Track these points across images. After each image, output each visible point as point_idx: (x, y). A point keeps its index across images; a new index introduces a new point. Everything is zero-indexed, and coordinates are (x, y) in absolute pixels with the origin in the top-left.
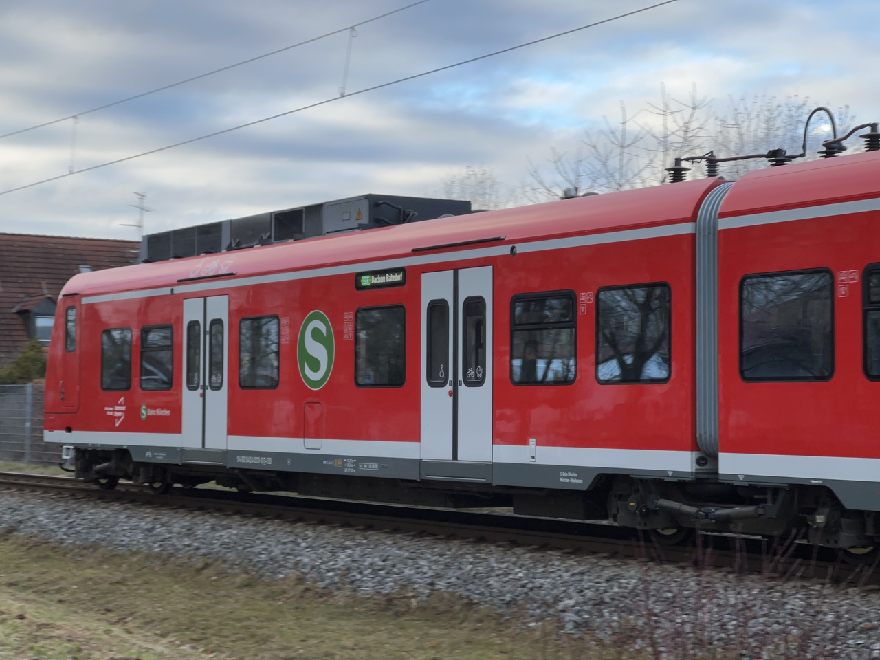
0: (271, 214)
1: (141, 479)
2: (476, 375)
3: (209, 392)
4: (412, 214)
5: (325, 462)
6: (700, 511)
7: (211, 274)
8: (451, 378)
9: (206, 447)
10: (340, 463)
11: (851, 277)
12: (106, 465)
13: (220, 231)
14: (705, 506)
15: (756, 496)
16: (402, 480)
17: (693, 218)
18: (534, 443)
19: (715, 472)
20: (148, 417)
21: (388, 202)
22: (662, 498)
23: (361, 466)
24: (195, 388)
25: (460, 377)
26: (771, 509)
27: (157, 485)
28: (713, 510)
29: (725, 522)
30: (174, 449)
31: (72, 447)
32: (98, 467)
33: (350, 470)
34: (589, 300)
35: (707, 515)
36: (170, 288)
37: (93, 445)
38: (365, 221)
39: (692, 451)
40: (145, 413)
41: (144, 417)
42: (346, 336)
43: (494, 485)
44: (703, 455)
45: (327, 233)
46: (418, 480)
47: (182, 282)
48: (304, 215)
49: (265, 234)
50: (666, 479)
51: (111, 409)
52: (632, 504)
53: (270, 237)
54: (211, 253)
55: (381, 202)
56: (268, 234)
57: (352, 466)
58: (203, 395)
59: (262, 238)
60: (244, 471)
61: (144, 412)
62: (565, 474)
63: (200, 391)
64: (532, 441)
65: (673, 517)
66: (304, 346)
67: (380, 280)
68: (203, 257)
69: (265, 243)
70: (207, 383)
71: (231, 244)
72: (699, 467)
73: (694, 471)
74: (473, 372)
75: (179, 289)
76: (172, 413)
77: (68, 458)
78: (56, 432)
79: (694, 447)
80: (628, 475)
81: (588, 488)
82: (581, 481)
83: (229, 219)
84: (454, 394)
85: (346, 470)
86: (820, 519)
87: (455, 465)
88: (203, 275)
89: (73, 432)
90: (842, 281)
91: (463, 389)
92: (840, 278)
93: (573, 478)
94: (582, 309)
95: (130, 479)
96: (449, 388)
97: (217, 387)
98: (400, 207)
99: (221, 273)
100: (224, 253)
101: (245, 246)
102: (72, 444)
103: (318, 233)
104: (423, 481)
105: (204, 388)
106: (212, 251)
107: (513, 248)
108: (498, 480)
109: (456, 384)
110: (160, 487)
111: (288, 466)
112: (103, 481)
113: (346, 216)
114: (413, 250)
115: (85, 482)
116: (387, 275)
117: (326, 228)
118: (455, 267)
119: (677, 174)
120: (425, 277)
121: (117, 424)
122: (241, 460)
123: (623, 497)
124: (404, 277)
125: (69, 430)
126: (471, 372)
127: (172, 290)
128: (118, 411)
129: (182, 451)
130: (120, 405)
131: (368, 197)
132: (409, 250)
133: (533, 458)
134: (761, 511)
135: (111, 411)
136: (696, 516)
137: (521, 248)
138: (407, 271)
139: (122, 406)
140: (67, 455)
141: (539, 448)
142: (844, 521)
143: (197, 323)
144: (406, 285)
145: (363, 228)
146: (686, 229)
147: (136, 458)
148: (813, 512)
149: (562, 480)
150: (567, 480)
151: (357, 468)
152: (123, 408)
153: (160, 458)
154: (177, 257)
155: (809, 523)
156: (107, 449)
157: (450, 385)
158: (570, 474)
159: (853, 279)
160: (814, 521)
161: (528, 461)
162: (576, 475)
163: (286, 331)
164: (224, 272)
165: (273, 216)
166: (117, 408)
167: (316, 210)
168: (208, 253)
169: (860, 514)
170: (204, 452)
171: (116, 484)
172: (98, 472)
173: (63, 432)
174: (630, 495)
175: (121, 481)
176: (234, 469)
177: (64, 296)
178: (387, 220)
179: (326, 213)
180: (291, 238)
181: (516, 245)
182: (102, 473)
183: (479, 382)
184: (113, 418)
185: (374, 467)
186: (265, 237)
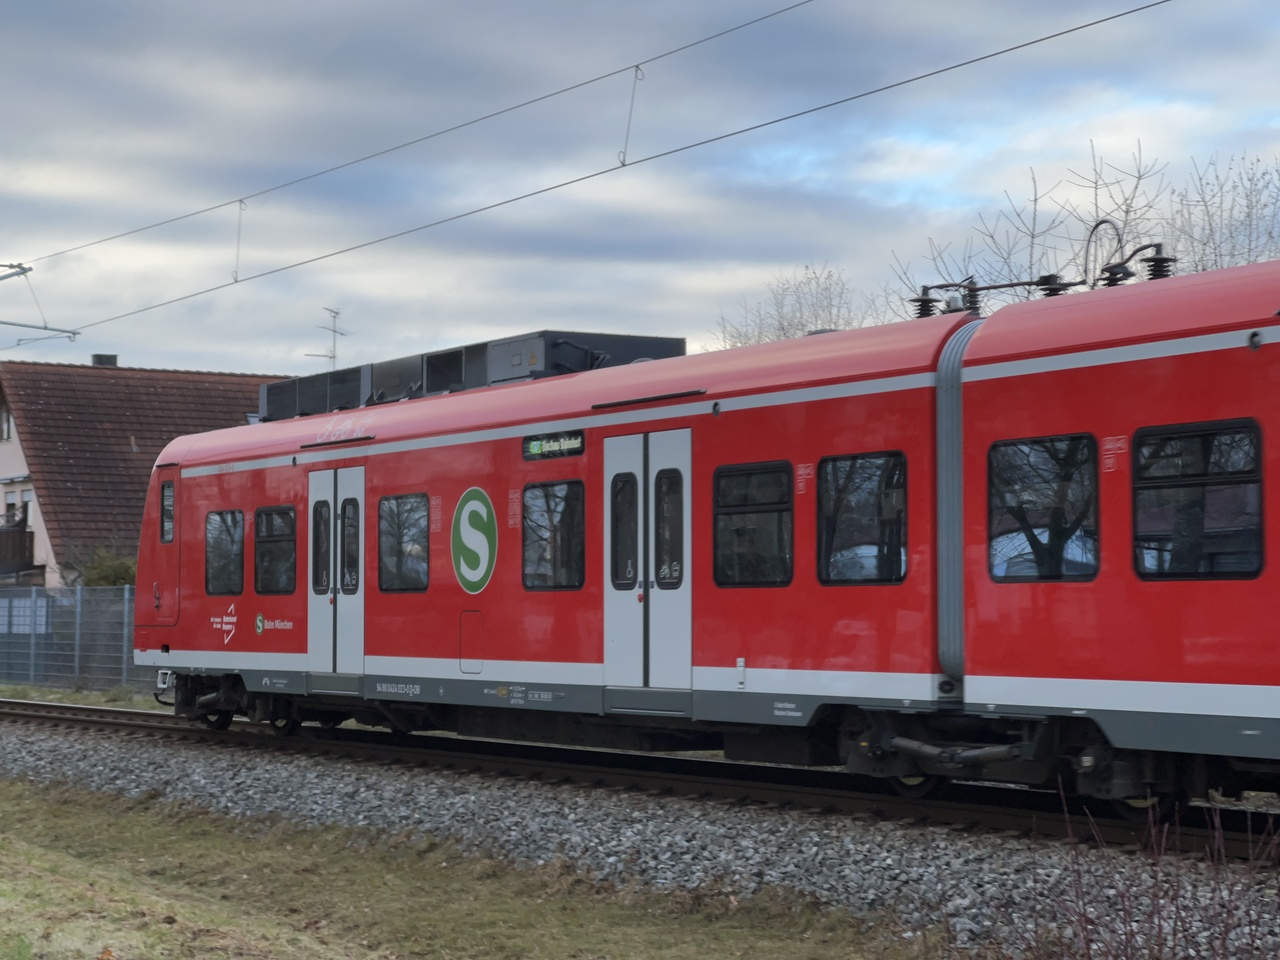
0: (422, 356)
1: (258, 714)
2: (671, 574)
3: (341, 596)
4: (602, 357)
5: (486, 691)
6: (944, 752)
7: (343, 438)
8: (640, 577)
9: (338, 671)
10: (504, 692)
11: (1119, 444)
12: (214, 695)
13: (358, 380)
14: (950, 746)
15: (1010, 732)
16: (584, 714)
17: (933, 367)
18: (742, 664)
19: (960, 701)
20: (265, 631)
21: (571, 342)
22: (900, 735)
23: (530, 696)
24: (324, 592)
25: (652, 577)
26: (1027, 748)
27: (280, 723)
28: (959, 751)
29: (975, 767)
30: (298, 674)
31: (169, 672)
32: (203, 699)
33: (517, 702)
34: (809, 474)
35: (952, 759)
36: (291, 457)
37: (195, 669)
38: (540, 366)
39: (933, 672)
40: (261, 625)
41: (260, 631)
42: (511, 522)
43: (694, 719)
44: (947, 679)
45: (494, 382)
46: (601, 714)
47: (306, 448)
48: (464, 357)
49: (416, 383)
50: (903, 711)
51: (219, 620)
52: (864, 744)
53: (421, 387)
54: (347, 408)
55: (560, 341)
56: (419, 384)
57: (520, 695)
58: (334, 602)
59: (411, 388)
60: (386, 703)
61: (259, 624)
62: (780, 705)
63: (330, 595)
64: (741, 661)
65: (916, 761)
66: (460, 536)
67: (553, 446)
68: (336, 414)
69: (414, 395)
70: (339, 586)
71: (372, 396)
72: (944, 695)
73: (935, 699)
74: (667, 571)
75: (305, 458)
76: (294, 625)
77: (165, 686)
78: (149, 651)
79: (936, 667)
80: (855, 707)
81: (810, 723)
82: (799, 714)
83: (370, 363)
84: (645, 599)
85: (512, 702)
86: (1087, 761)
87: (646, 694)
88: (333, 439)
89: (171, 651)
90: (1108, 450)
91: (655, 593)
92: (1107, 447)
93: (791, 710)
94: (800, 487)
95: (245, 714)
96: (638, 591)
97: (351, 590)
98: (586, 347)
99: (355, 436)
100: (362, 410)
101: (389, 399)
102: (169, 668)
103: (480, 382)
104: (608, 716)
105: (335, 592)
106: (349, 406)
107: (716, 405)
108: (699, 714)
109: (646, 585)
110: (285, 725)
111: (441, 697)
112: (213, 718)
113: (516, 360)
114: (594, 407)
115: (189, 719)
116: (562, 440)
117: (492, 376)
118: (645, 429)
119: (925, 306)
120: (609, 443)
121: (226, 642)
122: (381, 688)
123: (854, 736)
124: (583, 442)
125: (166, 649)
126: (665, 570)
127: (294, 459)
128: (227, 623)
129: (308, 677)
130: (230, 615)
131: (544, 335)
132: (588, 407)
133: (741, 683)
134: (1016, 752)
135: (217, 623)
136: (938, 759)
137: (727, 405)
138: (586, 433)
139: (233, 616)
140: (164, 683)
141: (750, 671)
142: (1118, 764)
143: (325, 504)
144: (585, 453)
145: (536, 376)
146: (924, 380)
147: (250, 687)
148: (1078, 752)
149: (777, 713)
150: (783, 713)
151: (525, 698)
152: (234, 619)
153: (281, 686)
154: (303, 414)
155: (1075, 767)
156: (213, 674)
157: (640, 587)
158: (787, 705)
159: (1120, 449)
160: (1079, 763)
161: (734, 688)
162: (793, 706)
163: (436, 515)
164: (360, 435)
165: (425, 360)
166: (226, 619)
167: (478, 352)
168: (342, 408)
169: (1136, 755)
170: (335, 678)
171: (229, 721)
172: (204, 705)
173: (159, 651)
174: (862, 732)
175: (236, 718)
176: (373, 700)
177: (158, 467)
178: (568, 365)
179: (491, 353)
180: (447, 389)
181: (721, 402)
182: (209, 707)
183: (674, 584)
184: (222, 633)
185: (546, 696)
186: (414, 389)
